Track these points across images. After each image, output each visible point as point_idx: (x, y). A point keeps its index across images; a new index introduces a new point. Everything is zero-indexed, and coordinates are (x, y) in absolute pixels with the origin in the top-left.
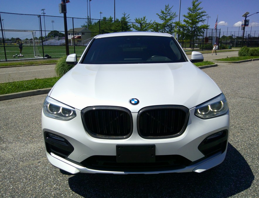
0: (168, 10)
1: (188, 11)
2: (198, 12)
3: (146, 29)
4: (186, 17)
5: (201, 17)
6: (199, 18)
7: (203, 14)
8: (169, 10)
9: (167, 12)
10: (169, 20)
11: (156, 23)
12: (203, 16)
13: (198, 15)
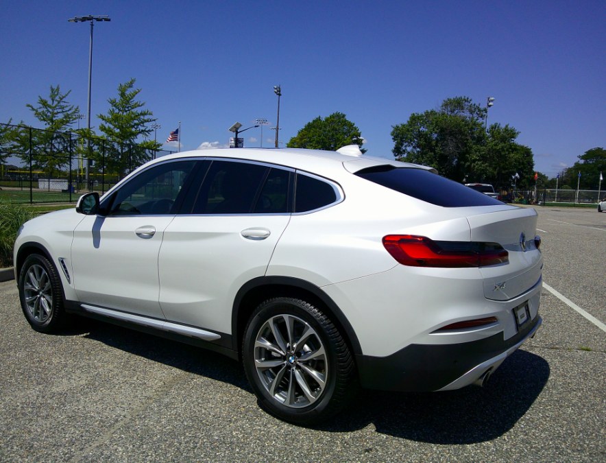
0: (57, 98)
1: (111, 107)
2: (134, 110)
4: (105, 120)
5: (143, 123)
6: (138, 125)
7: (146, 117)
8: (61, 99)
9: (56, 103)
10: (62, 122)
11: (26, 127)
12: (146, 121)
13: (134, 119)
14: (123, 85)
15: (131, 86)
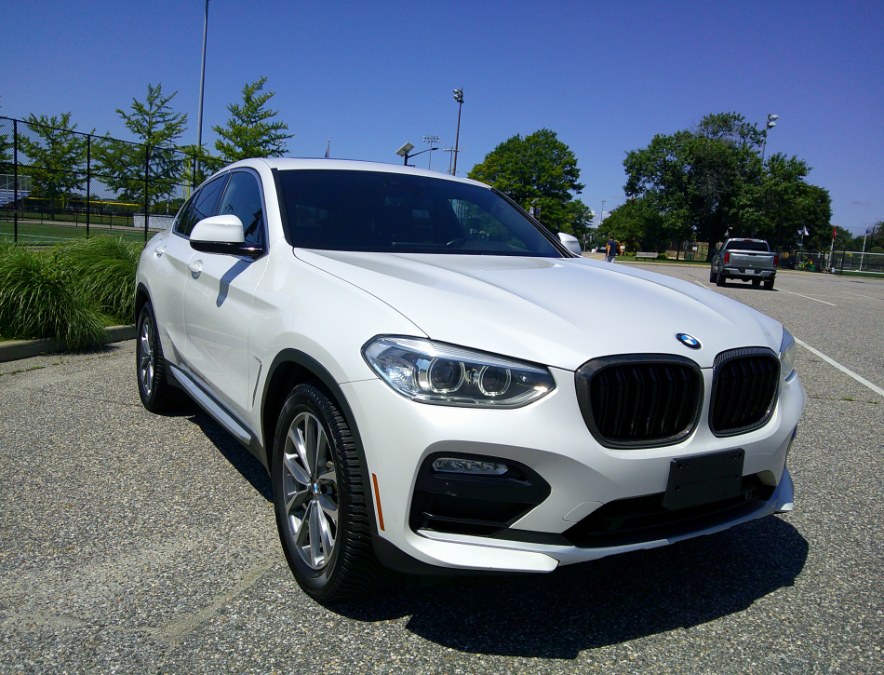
0: (158, 102)
1: (231, 116)
2: (263, 122)
3: (72, 158)
4: (223, 134)
5: (273, 139)
6: (267, 142)
7: (280, 132)
8: (163, 103)
9: (155, 108)
10: (163, 136)
11: (113, 140)
12: (279, 137)
13: (262, 134)
14: (250, 86)
15: (260, 87)
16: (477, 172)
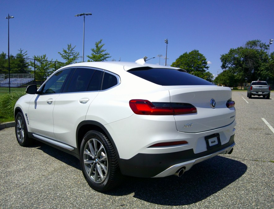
0: (70, 49)
1: (92, 52)
2: (102, 53)
3: (47, 68)
4: (90, 58)
5: (105, 58)
7: (107, 56)
8: (72, 49)
9: (70, 51)
10: (73, 59)
11: (58, 62)
12: (107, 58)
13: (101, 57)
14: (97, 42)
15: (100, 42)
16: (173, 65)
